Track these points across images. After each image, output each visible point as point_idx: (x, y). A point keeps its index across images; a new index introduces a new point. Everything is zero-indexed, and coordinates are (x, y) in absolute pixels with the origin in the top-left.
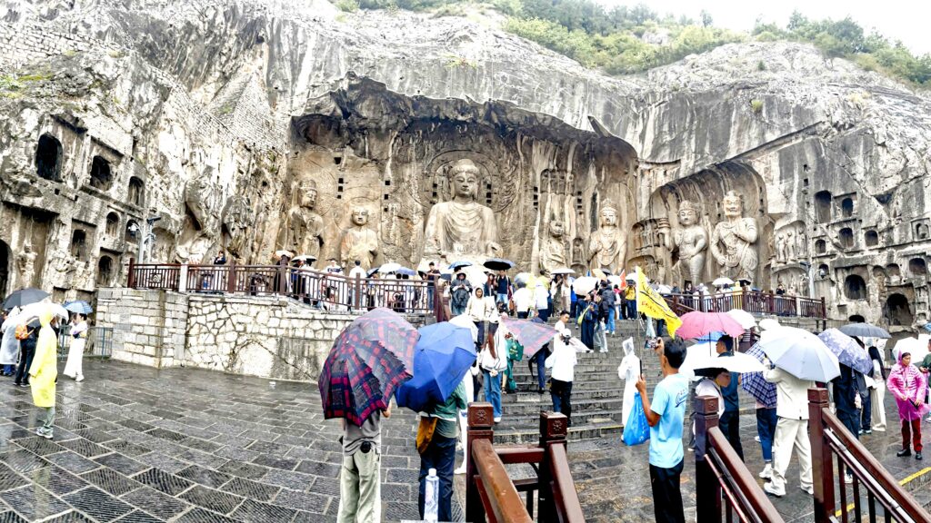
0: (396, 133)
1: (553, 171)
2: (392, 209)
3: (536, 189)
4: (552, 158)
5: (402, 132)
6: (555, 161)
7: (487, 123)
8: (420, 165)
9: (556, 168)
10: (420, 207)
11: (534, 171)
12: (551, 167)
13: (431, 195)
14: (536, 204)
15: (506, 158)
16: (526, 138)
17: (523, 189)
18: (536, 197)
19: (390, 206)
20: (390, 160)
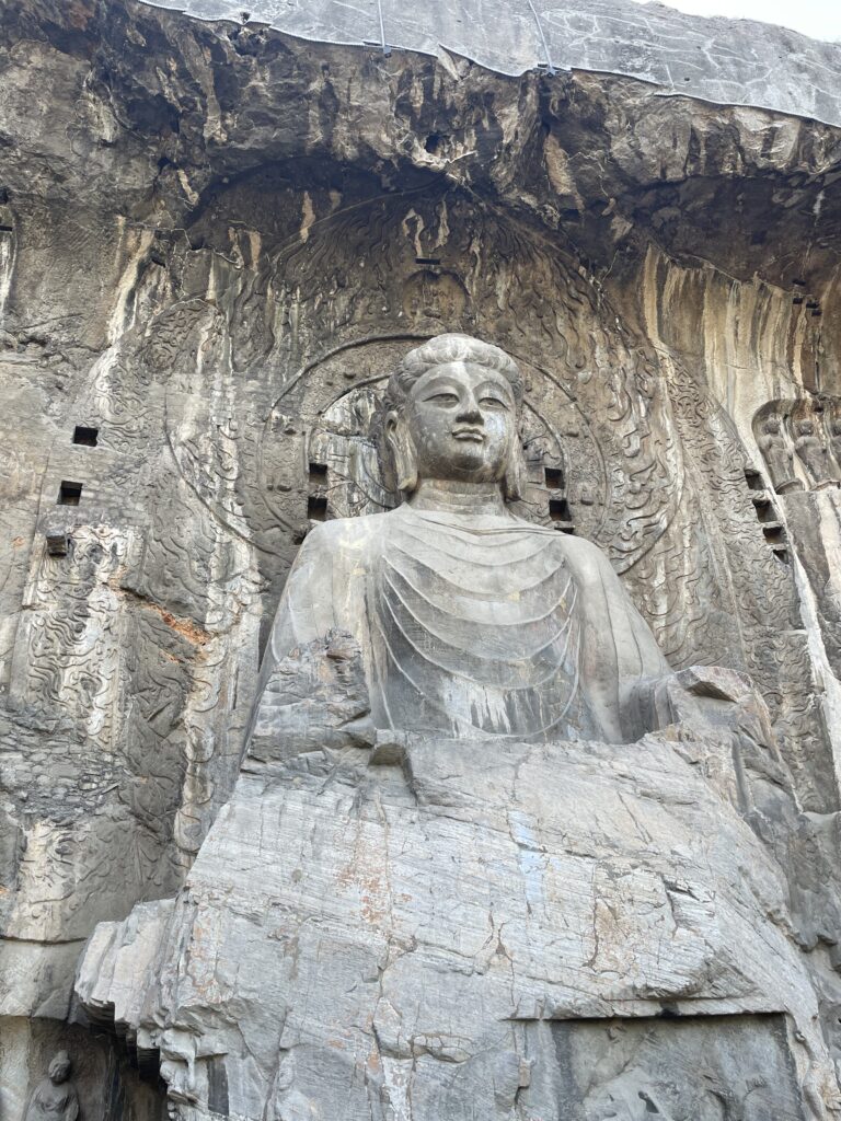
0: (147, 239)
1: (798, 406)
2: (96, 550)
3: (753, 479)
4: (783, 360)
5: (174, 238)
6: (797, 367)
7: (528, 199)
8: (252, 385)
9: (807, 395)
10: (244, 555)
11: (725, 417)
12: (788, 394)
13: (303, 506)
14: (774, 534)
15: (607, 362)
16: (676, 276)
17: (702, 480)
18: (764, 509)
19: (84, 538)
20: (115, 350)
